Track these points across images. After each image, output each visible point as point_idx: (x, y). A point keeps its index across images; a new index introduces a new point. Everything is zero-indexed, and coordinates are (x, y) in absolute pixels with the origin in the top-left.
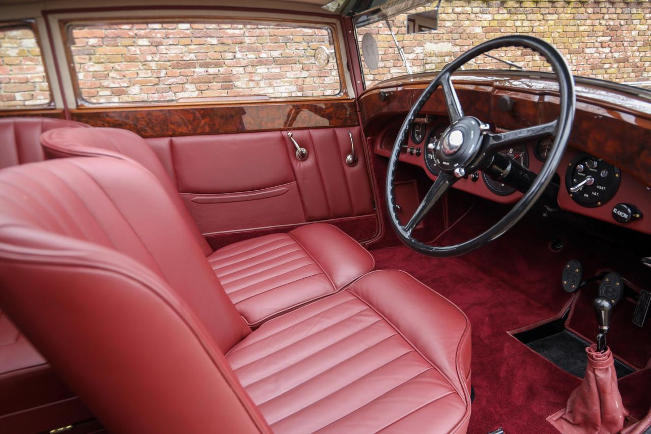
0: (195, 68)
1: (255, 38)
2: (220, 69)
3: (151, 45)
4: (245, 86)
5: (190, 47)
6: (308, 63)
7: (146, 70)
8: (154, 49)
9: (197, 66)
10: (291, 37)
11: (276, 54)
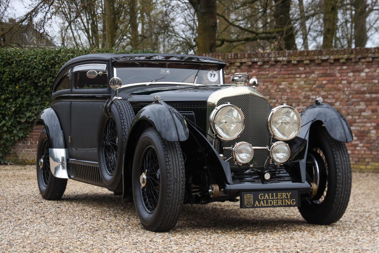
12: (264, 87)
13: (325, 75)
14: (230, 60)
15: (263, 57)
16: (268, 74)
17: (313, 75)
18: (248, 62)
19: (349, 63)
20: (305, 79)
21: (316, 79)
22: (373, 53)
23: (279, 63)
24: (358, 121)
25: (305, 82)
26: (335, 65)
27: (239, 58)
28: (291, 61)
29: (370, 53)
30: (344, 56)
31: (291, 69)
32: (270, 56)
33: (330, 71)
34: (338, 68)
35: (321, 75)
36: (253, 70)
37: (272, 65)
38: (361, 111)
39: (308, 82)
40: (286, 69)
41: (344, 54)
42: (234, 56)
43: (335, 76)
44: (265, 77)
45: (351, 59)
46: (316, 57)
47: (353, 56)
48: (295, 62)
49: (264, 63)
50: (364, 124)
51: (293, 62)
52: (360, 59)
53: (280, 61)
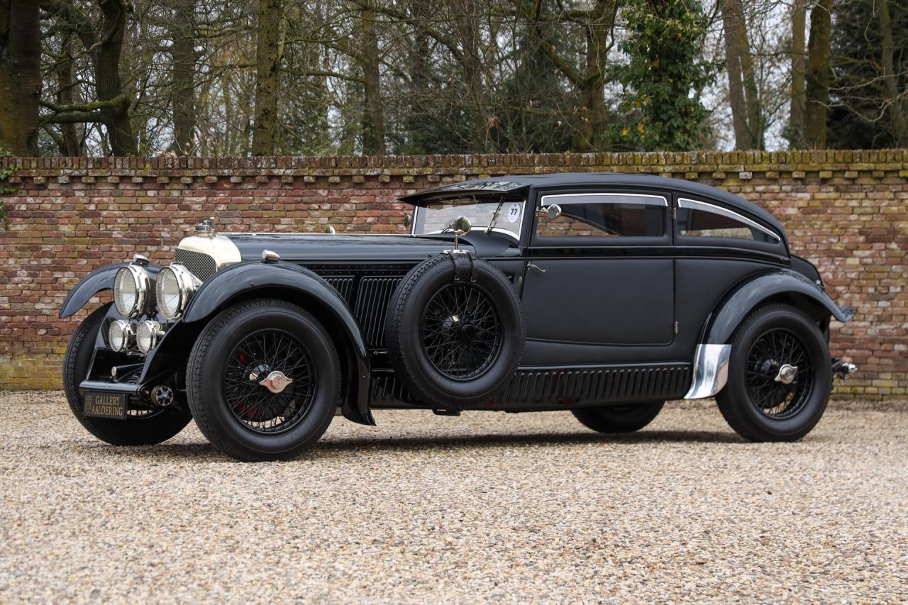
13: (372, 206)
14: (169, 171)
15: (244, 168)
16: (251, 203)
17: (347, 206)
18: (211, 175)
19: (420, 183)
20: (330, 213)
21: (353, 214)
22: (468, 167)
23: (275, 181)
25: (329, 218)
26: (391, 187)
27: (190, 167)
28: (304, 176)
29: (462, 167)
30: (411, 171)
31: (301, 193)
32: (259, 166)
33: (382, 198)
34: (398, 193)
35: (364, 206)
36: (218, 192)
37: (261, 184)
39: (337, 219)
40: (290, 191)
41: (410, 168)
42: (180, 164)
43: (392, 208)
44: (246, 206)
45: (426, 176)
46: (354, 171)
47: (429, 171)
48: (312, 179)
49: (245, 178)
51: (305, 178)
52: (442, 176)
53: (279, 177)
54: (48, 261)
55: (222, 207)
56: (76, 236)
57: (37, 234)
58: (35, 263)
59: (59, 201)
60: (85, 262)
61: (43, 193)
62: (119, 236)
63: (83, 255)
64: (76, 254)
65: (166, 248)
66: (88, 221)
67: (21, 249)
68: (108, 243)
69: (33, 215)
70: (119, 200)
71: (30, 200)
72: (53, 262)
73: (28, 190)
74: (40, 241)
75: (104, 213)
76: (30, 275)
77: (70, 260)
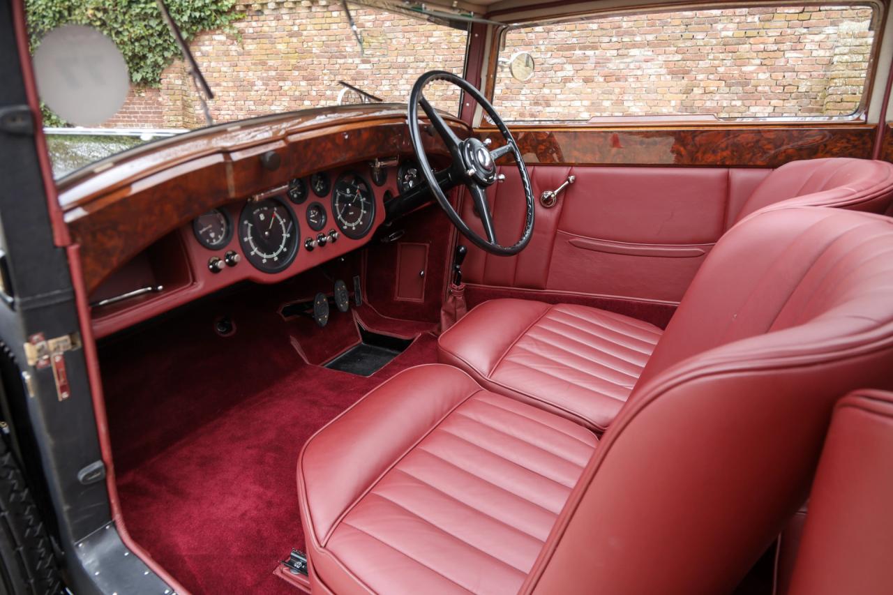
0: (575, 50)
1: (633, 23)
2: (596, 51)
3: (545, 31)
4: (615, 68)
5: (574, 32)
6: (683, 45)
7: (537, 51)
8: (546, 34)
9: (577, 49)
10: (669, 20)
11: (650, 37)
12: (405, 41)
24: (559, 97)
38: (566, 80)
50: (569, 103)
54: (273, 73)
55: (388, 24)
56: (288, 53)
57: (264, 52)
58: (265, 75)
59: (274, 24)
60: (296, 73)
61: (262, 18)
62: (317, 51)
63: (296, 68)
64: (290, 68)
65: (350, 61)
66: (294, 40)
67: (254, 64)
68: (310, 57)
69: (258, 36)
70: (314, 21)
71: (254, 24)
72: (277, 73)
73: (252, 16)
74: (265, 57)
75: (305, 33)
76: (264, 84)
77: (287, 72)
